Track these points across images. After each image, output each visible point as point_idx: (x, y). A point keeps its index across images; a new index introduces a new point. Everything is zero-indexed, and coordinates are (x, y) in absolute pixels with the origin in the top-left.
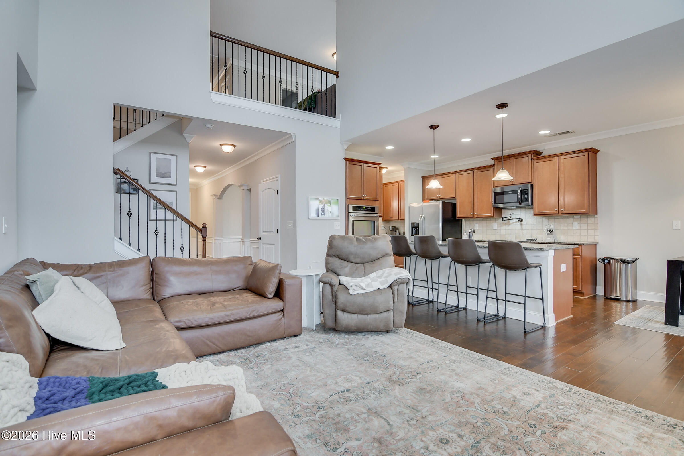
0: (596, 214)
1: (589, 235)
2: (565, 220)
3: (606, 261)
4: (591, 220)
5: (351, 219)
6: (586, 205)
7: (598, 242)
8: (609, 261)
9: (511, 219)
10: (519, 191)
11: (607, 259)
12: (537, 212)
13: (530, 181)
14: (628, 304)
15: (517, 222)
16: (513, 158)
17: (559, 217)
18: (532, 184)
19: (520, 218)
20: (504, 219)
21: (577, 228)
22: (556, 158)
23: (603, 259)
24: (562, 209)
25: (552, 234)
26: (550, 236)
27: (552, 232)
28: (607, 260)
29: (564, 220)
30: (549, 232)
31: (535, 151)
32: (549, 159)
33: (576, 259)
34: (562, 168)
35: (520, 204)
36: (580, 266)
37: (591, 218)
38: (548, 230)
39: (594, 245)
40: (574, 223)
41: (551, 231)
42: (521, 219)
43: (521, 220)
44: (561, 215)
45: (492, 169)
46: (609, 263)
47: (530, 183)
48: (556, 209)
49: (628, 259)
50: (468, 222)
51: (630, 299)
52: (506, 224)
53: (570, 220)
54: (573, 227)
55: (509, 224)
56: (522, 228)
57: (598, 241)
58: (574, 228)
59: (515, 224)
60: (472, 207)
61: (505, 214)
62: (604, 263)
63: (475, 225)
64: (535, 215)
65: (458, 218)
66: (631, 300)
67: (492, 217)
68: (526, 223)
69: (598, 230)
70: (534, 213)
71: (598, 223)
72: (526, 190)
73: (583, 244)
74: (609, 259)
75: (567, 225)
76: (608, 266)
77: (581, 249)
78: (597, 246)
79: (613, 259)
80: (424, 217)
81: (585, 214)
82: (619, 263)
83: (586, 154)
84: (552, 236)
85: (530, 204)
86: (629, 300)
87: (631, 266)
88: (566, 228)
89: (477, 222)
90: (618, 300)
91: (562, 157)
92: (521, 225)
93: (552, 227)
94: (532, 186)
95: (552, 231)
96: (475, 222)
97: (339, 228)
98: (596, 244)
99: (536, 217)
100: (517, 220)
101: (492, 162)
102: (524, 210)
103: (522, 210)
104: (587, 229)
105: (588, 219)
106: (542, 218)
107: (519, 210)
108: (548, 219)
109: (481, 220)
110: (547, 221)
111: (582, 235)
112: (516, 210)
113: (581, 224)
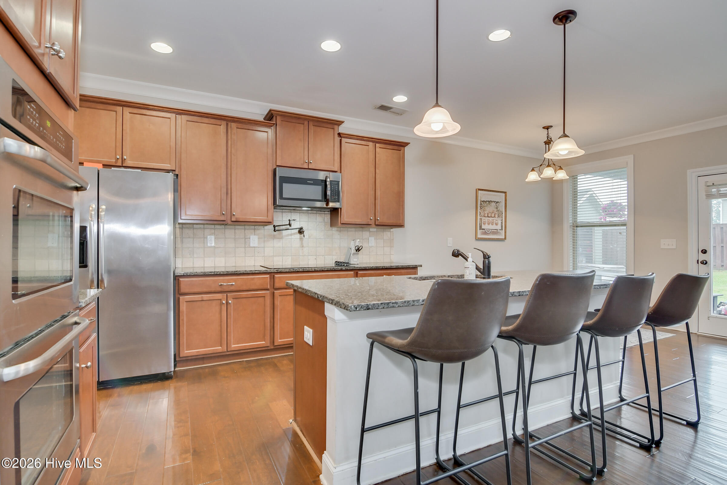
4: (387, 234)
6: (402, 215)
9: (290, 228)
10: (328, 183)
16: (311, 123)
20: (276, 228)
21: (373, 245)
22: (374, 144)
24: (378, 219)
26: (356, 256)
29: (359, 234)
32: (361, 142)
35: (328, 205)
40: (370, 238)
41: (358, 249)
42: (301, 229)
43: (301, 232)
48: (371, 217)
50: (188, 232)
52: (277, 237)
53: (365, 234)
54: (368, 243)
56: (302, 244)
58: (370, 245)
59: (291, 237)
63: (209, 237)
64: (343, 224)
65: (183, 219)
67: (271, 222)
68: (310, 237)
69: (393, 247)
70: (342, 221)
71: (394, 239)
72: (336, 183)
75: (362, 240)
89: (214, 230)
92: (302, 239)
95: (360, 249)
96: (207, 231)
100: (295, 231)
102: (304, 213)
103: (300, 213)
104: (383, 246)
105: (385, 233)
106: (332, 230)
107: (297, 213)
108: (340, 231)
109: (224, 228)
110: (338, 234)
111: (378, 254)
112: (290, 213)
113: (377, 239)
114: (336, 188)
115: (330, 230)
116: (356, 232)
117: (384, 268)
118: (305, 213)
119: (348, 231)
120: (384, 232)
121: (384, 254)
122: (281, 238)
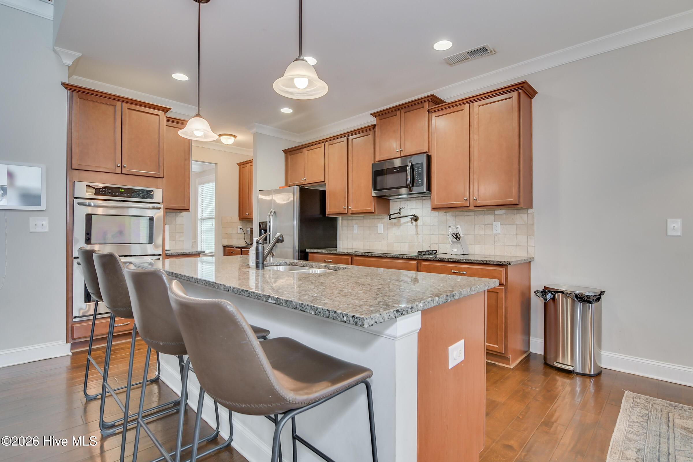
0: (531, 207)
1: (519, 245)
2: (481, 217)
3: (549, 296)
4: (522, 218)
5: (81, 212)
6: (515, 191)
7: (533, 258)
8: (554, 296)
9: (400, 216)
10: (409, 168)
11: (551, 292)
12: (437, 203)
13: (426, 150)
14: (588, 380)
15: (408, 222)
16: (403, 111)
17: (472, 213)
18: (428, 154)
19: (414, 215)
20: (392, 217)
21: (500, 232)
22: (466, 106)
23: (542, 292)
24: (475, 199)
25: (460, 243)
26: (456, 245)
27: (459, 239)
28: (550, 294)
29: (479, 219)
30: (455, 240)
31: (433, 96)
32: (454, 109)
33: (497, 293)
34: (475, 124)
35: (410, 190)
36: (504, 307)
37: (522, 215)
38: (453, 234)
39: (527, 264)
40: (494, 223)
41: (457, 237)
42: (416, 216)
43: (415, 219)
44: (473, 208)
45: (372, 132)
46: (553, 299)
47: (427, 152)
48: (465, 198)
49: (587, 293)
50: (345, 222)
51: (590, 371)
52: (395, 225)
53: (489, 218)
54: (492, 230)
55: (399, 225)
56: (417, 231)
57: (533, 256)
58: (495, 232)
59: (407, 225)
60: (345, 197)
61: (394, 207)
62: (545, 299)
63: (354, 226)
64: (434, 209)
65: (328, 214)
66: (592, 373)
67: (373, 212)
68: (424, 224)
69: (533, 235)
70: (432, 205)
71: (533, 224)
72: (420, 165)
73: (509, 263)
74: (554, 292)
75: (483, 226)
76: (551, 305)
77: (506, 273)
78: (532, 264)
79: (562, 292)
80: (275, 212)
81: (512, 206)
82: (569, 300)
83: (515, 94)
84: (459, 245)
85: (425, 190)
86: (587, 372)
87: (592, 308)
88: (482, 233)
89: (357, 221)
90: (569, 373)
91: (476, 104)
92: (416, 226)
93: (460, 230)
94: (429, 158)
95: (459, 237)
96: (354, 222)
97: (47, 230)
98: (529, 262)
99: (436, 213)
100: (409, 219)
101: (373, 121)
102: (418, 200)
103: (415, 200)
104: (515, 234)
105: (518, 216)
106: (446, 215)
107: (413, 201)
108: (456, 216)
109: (363, 218)
110: (454, 220)
111: (507, 245)
112: (407, 201)
113: (506, 225)
114: (420, 171)
115: (444, 216)
116: (475, 216)
117: (450, 260)
118: (420, 200)
119: (465, 216)
120: (516, 214)
121: (516, 245)
122: (400, 226)
